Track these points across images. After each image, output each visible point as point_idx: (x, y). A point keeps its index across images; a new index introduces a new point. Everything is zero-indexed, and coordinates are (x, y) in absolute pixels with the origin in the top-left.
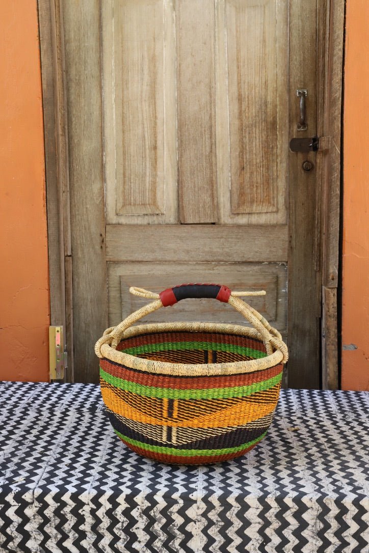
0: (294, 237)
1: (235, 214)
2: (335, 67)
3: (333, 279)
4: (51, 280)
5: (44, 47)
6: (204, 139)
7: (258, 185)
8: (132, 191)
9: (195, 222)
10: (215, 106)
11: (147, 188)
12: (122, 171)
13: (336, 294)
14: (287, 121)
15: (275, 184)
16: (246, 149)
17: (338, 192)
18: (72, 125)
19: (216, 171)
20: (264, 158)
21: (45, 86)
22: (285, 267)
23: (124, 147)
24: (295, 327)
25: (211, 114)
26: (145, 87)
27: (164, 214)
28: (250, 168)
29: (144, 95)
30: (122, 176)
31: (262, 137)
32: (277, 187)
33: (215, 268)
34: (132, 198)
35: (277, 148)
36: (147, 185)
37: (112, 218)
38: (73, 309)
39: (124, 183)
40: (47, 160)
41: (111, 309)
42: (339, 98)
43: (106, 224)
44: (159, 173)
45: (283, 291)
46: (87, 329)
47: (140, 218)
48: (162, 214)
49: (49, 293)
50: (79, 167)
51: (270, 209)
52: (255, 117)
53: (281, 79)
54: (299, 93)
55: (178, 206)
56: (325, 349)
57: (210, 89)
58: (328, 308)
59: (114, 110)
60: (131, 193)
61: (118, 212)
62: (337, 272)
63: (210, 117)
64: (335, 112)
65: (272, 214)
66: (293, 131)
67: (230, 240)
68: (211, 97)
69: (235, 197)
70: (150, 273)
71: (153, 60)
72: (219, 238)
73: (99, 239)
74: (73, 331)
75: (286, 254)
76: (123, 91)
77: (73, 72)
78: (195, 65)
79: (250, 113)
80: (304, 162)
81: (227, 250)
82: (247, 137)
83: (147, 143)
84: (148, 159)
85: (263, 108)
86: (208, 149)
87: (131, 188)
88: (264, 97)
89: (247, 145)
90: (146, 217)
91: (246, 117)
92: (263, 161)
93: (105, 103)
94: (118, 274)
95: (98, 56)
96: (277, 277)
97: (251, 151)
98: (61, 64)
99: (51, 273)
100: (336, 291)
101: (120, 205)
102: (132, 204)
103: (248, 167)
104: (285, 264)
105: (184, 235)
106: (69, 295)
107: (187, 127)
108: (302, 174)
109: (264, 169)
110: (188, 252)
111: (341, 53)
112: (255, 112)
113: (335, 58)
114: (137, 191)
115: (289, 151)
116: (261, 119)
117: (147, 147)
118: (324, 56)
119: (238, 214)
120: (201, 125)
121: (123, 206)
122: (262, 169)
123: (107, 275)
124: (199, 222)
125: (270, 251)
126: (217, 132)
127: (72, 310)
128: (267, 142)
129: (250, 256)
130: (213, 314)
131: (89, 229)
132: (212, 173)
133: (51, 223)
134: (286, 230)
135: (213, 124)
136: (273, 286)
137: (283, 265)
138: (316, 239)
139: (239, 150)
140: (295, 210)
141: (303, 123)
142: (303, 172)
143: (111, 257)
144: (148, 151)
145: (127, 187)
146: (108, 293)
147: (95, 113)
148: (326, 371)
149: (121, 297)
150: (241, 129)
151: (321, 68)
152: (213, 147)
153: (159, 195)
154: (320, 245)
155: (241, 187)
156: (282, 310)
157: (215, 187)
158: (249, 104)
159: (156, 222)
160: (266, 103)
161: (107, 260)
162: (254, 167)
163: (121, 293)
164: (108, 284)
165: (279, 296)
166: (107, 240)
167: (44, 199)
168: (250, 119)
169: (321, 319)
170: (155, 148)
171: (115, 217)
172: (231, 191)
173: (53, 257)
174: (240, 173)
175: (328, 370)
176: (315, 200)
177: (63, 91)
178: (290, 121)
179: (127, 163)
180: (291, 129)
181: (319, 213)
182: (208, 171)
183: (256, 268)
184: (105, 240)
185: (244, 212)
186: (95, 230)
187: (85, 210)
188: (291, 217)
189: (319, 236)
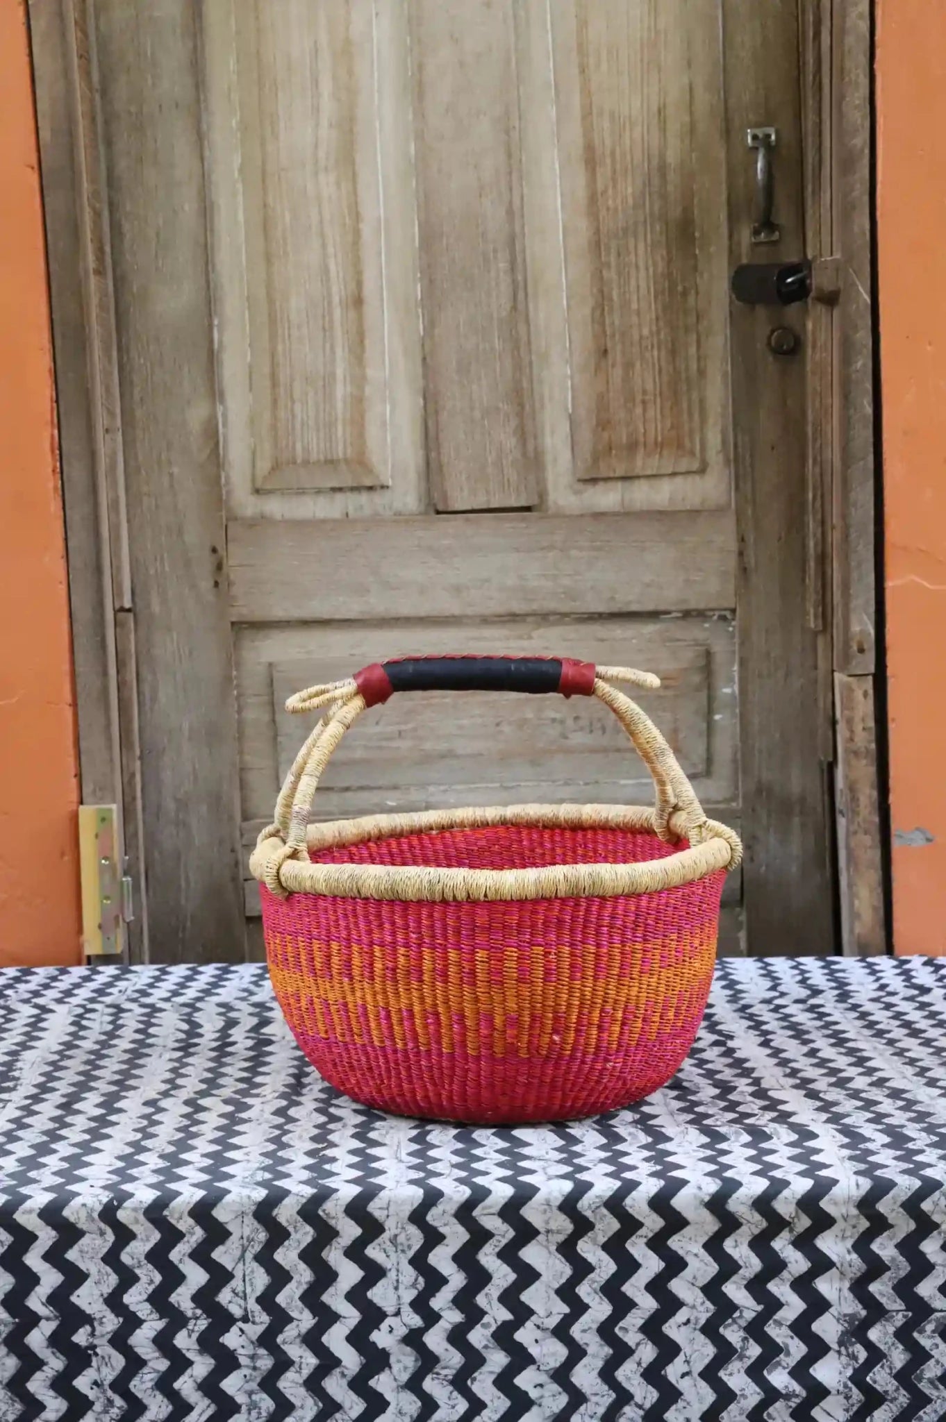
0: (751, 538)
1: (585, 481)
2: (848, 64)
3: (861, 650)
4: (80, 681)
5: (39, 26)
6: (493, 274)
7: (647, 398)
8: (298, 426)
9: (476, 507)
10: (521, 178)
11: (340, 416)
12: (266, 370)
13: (871, 692)
14: (723, 216)
15: (695, 396)
16: (611, 300)
17: (869, 410)
18: (122, 241)
19: (531, 363)
20: (661, 324)
21: (45, 134)
22: (730, 626)
23: (271, 301)
24: (762, 792)
25: (511, 203)
26: (324, 132)
27: (388, 487)
28: (623, 353)
29: (322, 154)
30: (268, 383)
31: (655, 265)
32: (702, 401)
33: (535, 634)
34: (299, 446)
35: (697, 293)
36: (340, 405)
37: (245, 503)
38: (141, 758)
39: (275, 402)
40: (58, 343)
41: (247, 758)
42: (862, 151)
43: (227, 520)
44: (370, 372)
45: (727, 690)
46: (181, 816)
47: (322, 500)
48: (383, 487)
49: (75, 715)
50: (145, 359)
51: (684, 465)
52: (635, 207)
53: (704, 99)
54: (755, 137)
55: (428, 463)
56: (848, 847)
57: (507, 132)
58: (852, 731)
59: (240, 198)
60: (293, 428)
61: (259, 484)
62: (872, 632)
63: (510, 212)
64: (852, 190)
65: (690, 478)
66: (739, 244)
67: (574, 553)
68: (509, 155)
69: (586, 435)
70: (353, 652)
71: (346, 52)
72: (542, 549)
73: (208, 562)
74: (144, 822)
75: (731, 587)
76: (263, 144)
77: (121, 91)
78: (462, 64)
79: (619, 201)
80: (773, 332)
81: (566, 581)
82: (613, 263)
83: (335, 289)
84: (338, 332)
85: (656, 181)
86: (505, 301)
87: (293, 416)
88: (657, 153)
89: (615, 286)
90: (339, 497)
91: (608, 209)
92: (658, 332)
93: (214, 177)
94: (265, 659)
95: (190, 45)
96: (708, 654)
97: (625, 304)
98: (87, 74)
99: (80, 658)
100: (869, 684)
101: (264, 466)
102: (299, 461)
103: (619, 347)
104: (728, 614)
105: (446, 542)
106: (130, 721)
107: (445, 241)
108: (770, 366)
109: (663, 353)
110: (457, 589)
111: (864, 26)
112: (633, 193)
113: (850, 40)
114: (311, 423)
115: (731, 303)
116: (652, 214)
117: (336, 299)
118: (817, 34)
119: (594, 481)
120: (484, 234)
121: (276, 467)
122: (656, 353)
123: (232, 660)
124: (484, 506)
125: (687, 581)
126: (528, 252)
127: (138, 763)
128: (669, 275)
129: (631, 598)
130: (534, 763)
131: (180, 533)
132: (518, 367)
133: (76, 516)
134: (729, 523)
135: (517, 229)
136: (697, 678)
137: (723, 618)
138: (811, 544)
139: (591, 302)
140: (752, 466)
141: (767, 223)
142: (771, 359)
143: (244, 611)
144: (337, 313)
145: (282, 414)
146: (239, 711)
147: (187, 207)
148: (852, 905)
149: (274, 721)
150: (597, 245)
151: (810, 68)
152: (521, 295)
153: (372, 432)
154: (823, 559)
155: (602, 403)
156: (725, 746)
157: (527, 407)
158: (614, 172)
159: (367, 511)
160: (663, 169)
161: (234, 619)
162: (636, 349)
163: (273, 712)
164: (238, 686)
165: (715, 705)
166: (231, 562)
167: (53, 451)
168: (620, 215)
169: (832, 766)
170: (358, 302)
171: (252, 499)
172: (571, 419)
173: (84, 612)
174: (598, 368)
175: (856, 902)
176: (805, 435)
177: (96, 147)
178: (733, 219)
179: (280, 348)
180: (735, 237)
181: (818, 470)
182: (508, 363)
183: (649, 629)
184: (225, 561)
185: (612, 475)
186: (195, 537)
187: (166, 481)
188: (741, 484)
189: (819, 535)
